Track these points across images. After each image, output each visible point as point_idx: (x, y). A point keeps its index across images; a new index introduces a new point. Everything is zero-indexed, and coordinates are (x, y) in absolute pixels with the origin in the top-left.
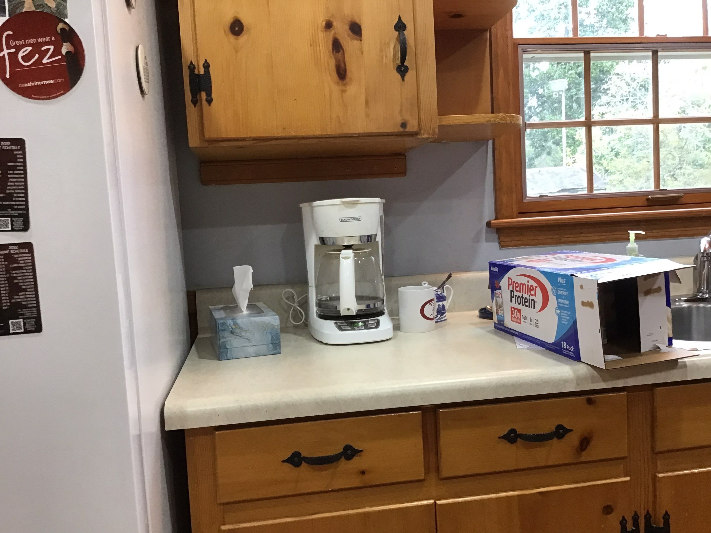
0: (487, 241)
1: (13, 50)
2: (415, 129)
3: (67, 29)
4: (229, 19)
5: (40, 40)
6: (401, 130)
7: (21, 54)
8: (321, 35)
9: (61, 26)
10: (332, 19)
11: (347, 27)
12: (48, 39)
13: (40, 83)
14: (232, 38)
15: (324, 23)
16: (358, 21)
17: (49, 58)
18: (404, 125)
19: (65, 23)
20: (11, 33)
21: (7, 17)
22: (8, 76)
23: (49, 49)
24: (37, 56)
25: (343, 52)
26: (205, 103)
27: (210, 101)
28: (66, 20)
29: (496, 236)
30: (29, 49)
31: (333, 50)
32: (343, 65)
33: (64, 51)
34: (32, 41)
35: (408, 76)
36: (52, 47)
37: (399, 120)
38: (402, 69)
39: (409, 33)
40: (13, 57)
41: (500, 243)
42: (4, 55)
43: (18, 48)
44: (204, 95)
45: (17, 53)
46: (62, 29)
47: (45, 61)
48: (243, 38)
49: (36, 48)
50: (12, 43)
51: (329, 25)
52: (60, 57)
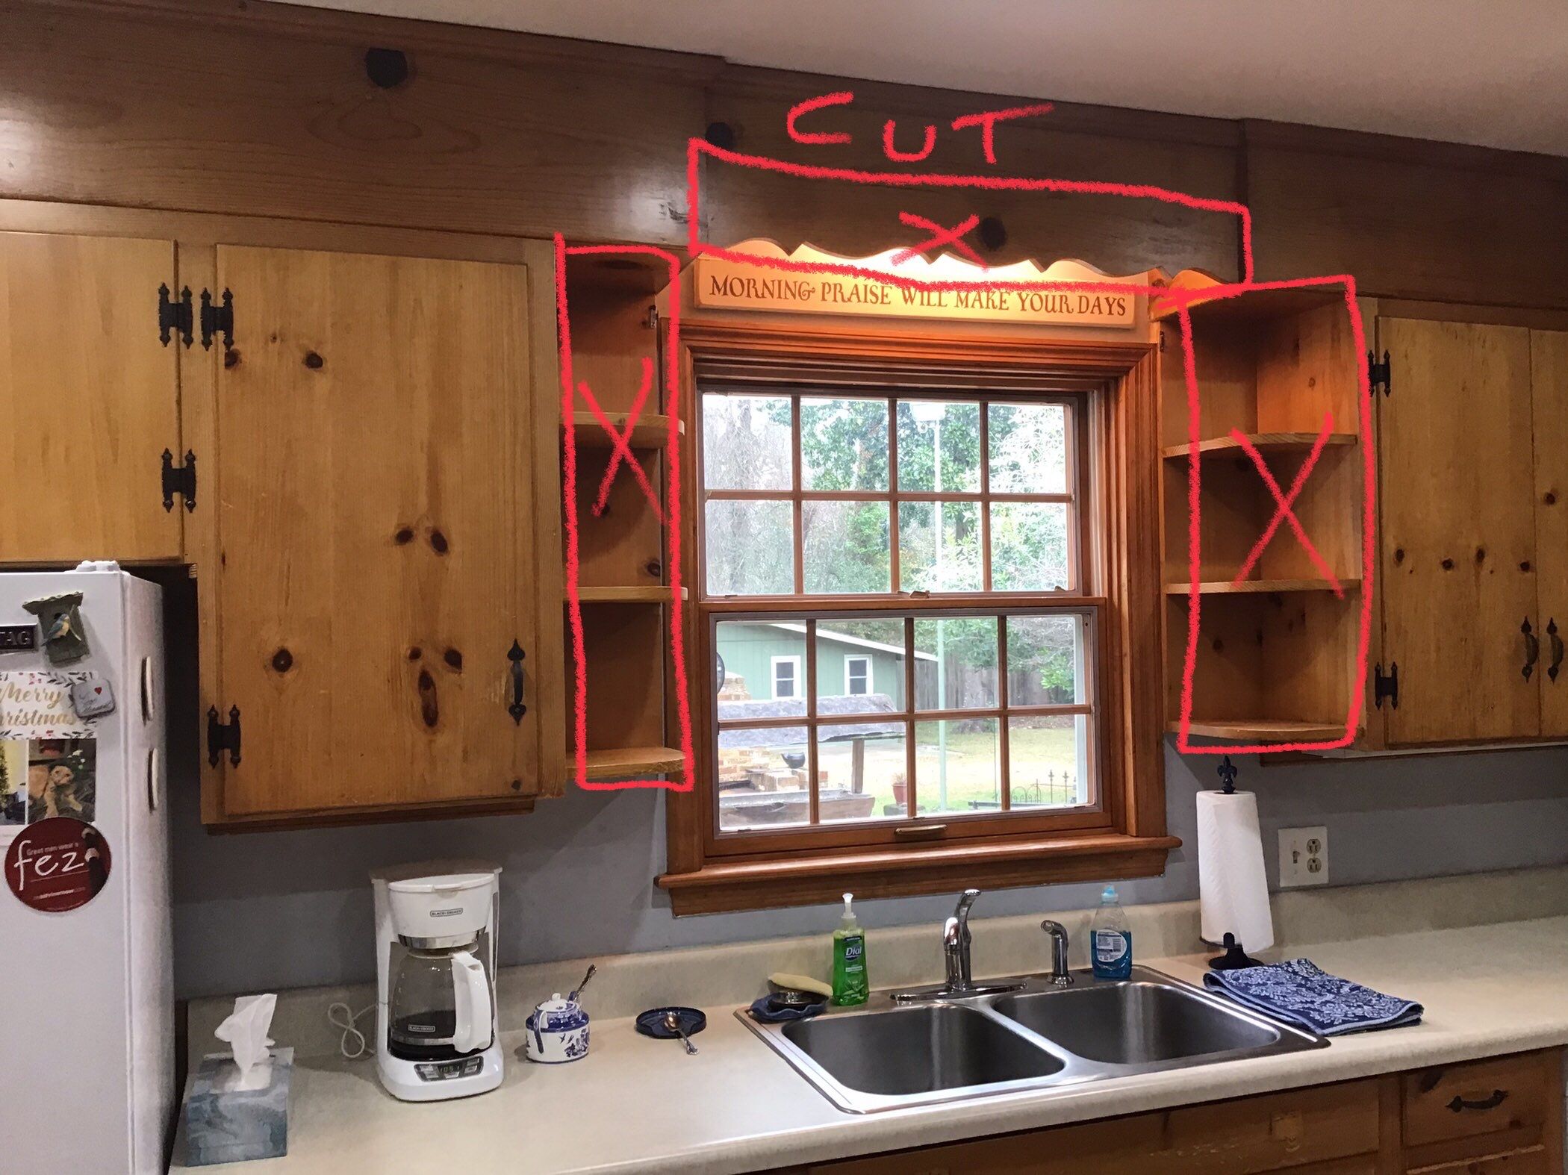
0: (654, 906)
1: (30, 860)
2: (534, 790)
3: (93, 833)
4: (272, 648)
5: (62, 847)
6: (513, 791)
7: (39, 863)
8: (404, 667)
9: (86, 831)
10: (420, 646)
11: (442, 657)
12: (71, 846)
13: (58, 894)
14: (274, 674)
15: (409, 652)
16: (456, 647)
17: (70, 866)
18: (516, 784)
19: (92, 827)
20: (29, 842)
21: (26, 825)
22: (21, 888)
23: (71, 857)
24: (57, 864)
25: (435, 689)
26: (228, 764)
27: (236, 762)
28: (93, 824)
29: (667, 898)
30: (48, 857)
31: (420, 685)
32: (433, 705)
33: (88, 857)
34: (52, 849)
35: (525, 718)
36: (74, 854)
37: (510, 778)
38: (517, 710)
39: (527, 664)
40: (29, 867)
41: (674, 912)
42: (19, 867)
43: (36, 858)
44: (227, 753)
45: (34, 862)
46: (87, 834)
47: (65, 869)
48: (289, 675)
49: (57, 857)
50: (29, 853)
51: (415, 654)
52: (82, 864)
